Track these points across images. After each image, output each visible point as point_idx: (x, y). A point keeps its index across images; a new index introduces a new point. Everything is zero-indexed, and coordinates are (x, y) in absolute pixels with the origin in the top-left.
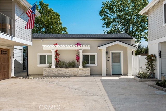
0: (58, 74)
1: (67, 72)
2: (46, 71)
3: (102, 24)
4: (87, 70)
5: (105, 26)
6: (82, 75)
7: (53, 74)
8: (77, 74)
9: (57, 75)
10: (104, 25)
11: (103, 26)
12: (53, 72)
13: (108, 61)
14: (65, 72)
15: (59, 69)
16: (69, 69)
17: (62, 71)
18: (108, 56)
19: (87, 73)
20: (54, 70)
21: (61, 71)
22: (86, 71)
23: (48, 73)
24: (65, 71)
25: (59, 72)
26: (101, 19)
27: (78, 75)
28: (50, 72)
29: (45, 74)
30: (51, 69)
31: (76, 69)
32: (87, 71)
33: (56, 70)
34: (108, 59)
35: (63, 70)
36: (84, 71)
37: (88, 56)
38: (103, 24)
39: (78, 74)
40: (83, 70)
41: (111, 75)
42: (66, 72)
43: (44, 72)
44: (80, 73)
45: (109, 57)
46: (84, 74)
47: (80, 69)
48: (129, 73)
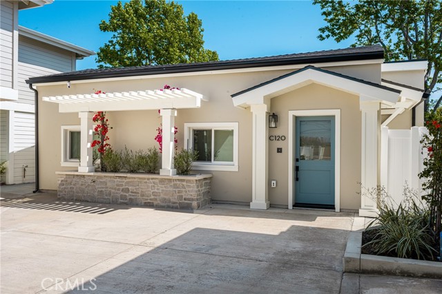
0: (96, 194)
1: (121, 188)
2: (65, 183)
3: (320, 30)
4: (184, 183)
5: (328, 36)
6: (170, 201)
7: (84, 192)
8: (152, 197)
9: (94, 197)
10: (327, 33)
11: (321, 36)
12: (83, 187)
13: (280, 150)
14: (115, 189)
15: (98, 177)
16: (130, 178)
17: (109, 184)
18: (278, 132)
19: (187, 197)
20: (86, 179)
21: (106, 184)
22: (183, 187)
23: (69, 189)
24: (118, 185)
25: (98, 187)
27: (155, 203)
28: (75, 187)
29: (62, 192)
30: (77, 175)
31: (148, 179)
32: (187, 189)
34: (279, 144)
35: (110, 181)
36: (176, 186)
37: (210, 131)
38: (322, 30)
39: (156, 200)
40: (172, 184)
41: (290, 207)
42: (118, 190)
43: (59, 185)
44: (162, 196)
45: (283, 138)
46: (174, 199)
47: (162, 181)
48: (363, 206)
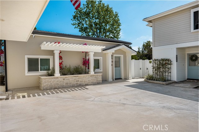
0: (64, 84)
1: (76, 80)
2: (47, 82)
6: (94, 83)
7: (58, 85)
8: (88, 82)
9: (64, 86)
12: (58, 82)
13: (112, 65)
14: (73, 81)
15: (65, 77)
16: (79, 76)
17: (70, 80)
19: (99, 80)
20: (59, 79)
21: (69, 80)
22: (98, 77)
23: (50, 84)
25: (65, 81)
26: (72, 24)
27: (89, 84)
28: (53, 83)
29: (45, 86)
31: (86, 76)
33: (61, 80)
35: (71, 78)
36: (96, 77)
39: (89, 83)
40: (94, 77)
41: (114, 80)
43: (44, 83)
44: (91, 81)
46: (95, 81)
47: (91, 76)
